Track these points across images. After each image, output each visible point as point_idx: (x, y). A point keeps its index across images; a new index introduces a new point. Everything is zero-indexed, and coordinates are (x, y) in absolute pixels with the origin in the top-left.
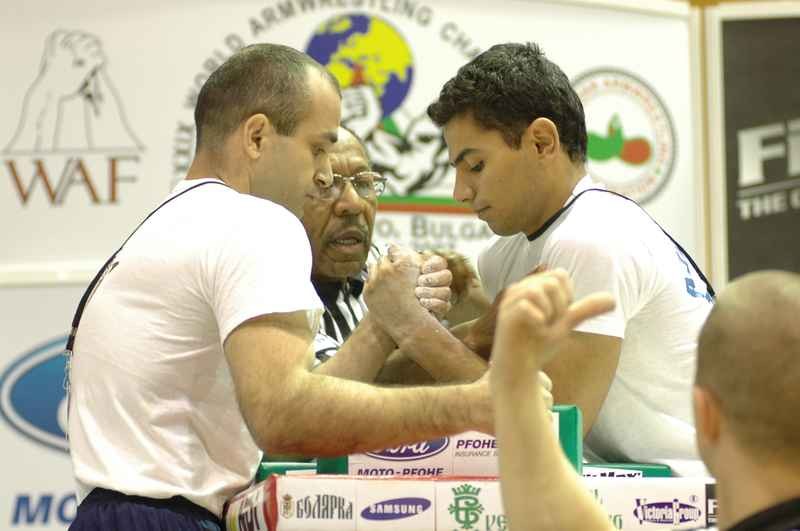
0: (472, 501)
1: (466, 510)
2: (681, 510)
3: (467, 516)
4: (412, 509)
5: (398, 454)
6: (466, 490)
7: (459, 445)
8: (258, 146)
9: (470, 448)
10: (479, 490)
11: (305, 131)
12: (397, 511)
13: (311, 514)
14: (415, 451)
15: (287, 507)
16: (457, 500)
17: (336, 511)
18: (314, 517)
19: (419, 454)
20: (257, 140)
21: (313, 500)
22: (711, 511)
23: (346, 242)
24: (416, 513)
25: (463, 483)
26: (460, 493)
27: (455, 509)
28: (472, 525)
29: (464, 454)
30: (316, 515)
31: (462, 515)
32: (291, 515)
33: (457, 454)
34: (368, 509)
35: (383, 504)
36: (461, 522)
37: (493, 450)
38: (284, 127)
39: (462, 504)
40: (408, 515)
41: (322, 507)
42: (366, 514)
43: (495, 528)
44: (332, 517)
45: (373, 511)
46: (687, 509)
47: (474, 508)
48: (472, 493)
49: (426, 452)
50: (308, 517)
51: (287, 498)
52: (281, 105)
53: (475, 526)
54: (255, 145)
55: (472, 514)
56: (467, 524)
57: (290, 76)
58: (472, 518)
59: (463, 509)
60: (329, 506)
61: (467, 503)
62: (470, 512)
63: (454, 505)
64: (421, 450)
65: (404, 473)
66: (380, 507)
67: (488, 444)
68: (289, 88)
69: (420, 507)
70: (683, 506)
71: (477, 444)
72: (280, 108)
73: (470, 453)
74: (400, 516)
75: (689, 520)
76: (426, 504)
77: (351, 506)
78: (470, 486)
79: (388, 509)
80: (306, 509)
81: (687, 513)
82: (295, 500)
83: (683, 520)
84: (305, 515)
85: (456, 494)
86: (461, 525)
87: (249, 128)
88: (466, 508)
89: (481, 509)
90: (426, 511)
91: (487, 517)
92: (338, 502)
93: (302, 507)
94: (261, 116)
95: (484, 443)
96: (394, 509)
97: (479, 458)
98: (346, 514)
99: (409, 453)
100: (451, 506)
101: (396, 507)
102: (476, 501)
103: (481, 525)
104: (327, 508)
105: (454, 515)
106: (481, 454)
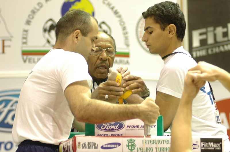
0: (133, 144)
1: (131, 146)
2: (194, 146)
3: (131, 148)
4: (115, 146)
5: (109, 130)
6: (131, 140)
7: (127, 127)
8: (77, 39)
9: (131, 128)
10: (135, 140)
11: (90, 35)
12: (111, 147)
13: (86, 147)
14: (114, 129)
15: (79, 146)
16: (129, 143)
17: (93, 147)
18: (87, 148)
19: (116, 130)
20: (77, 38)
21: (87, 144)
22: (202, 146)
23: (102, 68)
24: (117, 147)
25: (130, 138)
26: (129, 141)
27: (128, 146)
28: (133, 150)
29: (129, 130)
30: (88, 147)
31: (130, 147)
32: (81, 148)
33: (127, 130)
34: (103, 146)
35: (107, 144)
36: (129, 149)
37: (138, 128)
38: (84, 34)
39: (130, 144)
40: (114, 148)
41: (89, 146)
42: (102, 147)
43: (139, 151)
44: (92, 148)
45: (104, 147)
46: (195, 145)
47: (133, 146)
48: (133, 141)
49: (118, 129)
50: (85, 148)
51: (79, 143)
52: (84, 27)
53: (134, 151)
54: (76, 39)
55: (133, 147)
56: (131, 150)
57: (86, 19)
58: (133, 148)
59: (130, 146)
60: (91, 145)
61: (131, 144)
62: (132, 147)
63: (128, 144)
64: (116, 129)
65: (111, 135)
66: (106, 145)
67: (136, 127)
68: (86, 23)
69: (118, 145)
70: (194, 144)
71: (133, 127)
72: (84, 28)
73: (131, 129)
74: (112, 148)
75: (196, 148)
76: (119, 144)
77: (98, 145)
78: (132, 139)
79: (109, 146)
80: (85, 146)
81: (195, 146)
82: (81, 143)
83: (194, 148)
84: (84, 148)
85: (128, 141)
86: (130, 150)
87: (75, 34)
88: (131, 145)
89: (135, 146)
90: (120, 147)
91: (137, 148)
92: (94, 144)
93: (83, 145)
94: (79, 31)
95: (135, 126)
96: (110, 146)
97: (134, 131)
98: (97, 148)
99: (113, 129)
100: (127, 145)
101: (111, 145)
102: (134, 143)
103: (135, 150)
104: (91, 146)
105: (128, 147)
106: (134, 130)
